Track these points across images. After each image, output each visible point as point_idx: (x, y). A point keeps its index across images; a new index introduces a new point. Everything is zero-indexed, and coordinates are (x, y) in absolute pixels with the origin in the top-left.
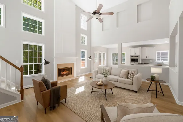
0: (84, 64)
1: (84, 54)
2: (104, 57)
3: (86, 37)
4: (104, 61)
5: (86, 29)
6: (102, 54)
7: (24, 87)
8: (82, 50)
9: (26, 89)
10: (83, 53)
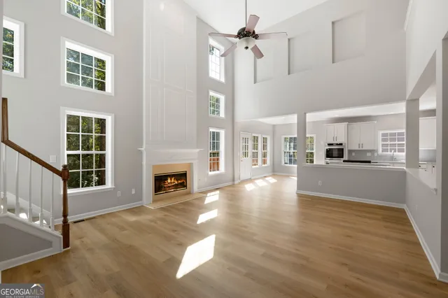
0: (218, 164)
1: (218, 139)
2: (264, 147)
3: (222, 98)
4: (265, 155)
5: (223, 80)
6: (260, 141)
7: (71, 219)
8: (212, 130)
9: (75, 222)
10: (215, 136)
